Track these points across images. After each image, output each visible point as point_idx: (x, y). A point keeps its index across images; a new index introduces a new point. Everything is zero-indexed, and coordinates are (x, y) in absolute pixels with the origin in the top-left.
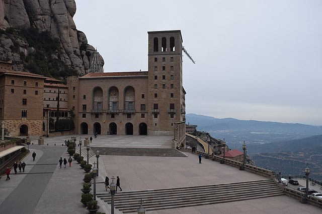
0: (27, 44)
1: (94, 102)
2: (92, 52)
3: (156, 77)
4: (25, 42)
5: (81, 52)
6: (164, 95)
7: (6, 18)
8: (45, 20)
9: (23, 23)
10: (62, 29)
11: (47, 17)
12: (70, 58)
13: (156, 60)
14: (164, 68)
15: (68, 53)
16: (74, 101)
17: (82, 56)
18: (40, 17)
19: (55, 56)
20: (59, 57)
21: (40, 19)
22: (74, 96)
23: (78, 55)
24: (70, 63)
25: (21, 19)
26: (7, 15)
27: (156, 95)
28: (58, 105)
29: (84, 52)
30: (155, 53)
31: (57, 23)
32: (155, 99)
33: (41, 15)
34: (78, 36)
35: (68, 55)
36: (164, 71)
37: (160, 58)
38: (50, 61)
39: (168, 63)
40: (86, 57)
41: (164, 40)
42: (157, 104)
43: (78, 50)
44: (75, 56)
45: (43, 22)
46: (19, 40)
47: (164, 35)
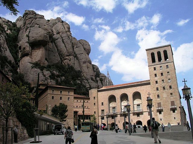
0: (60, 74)
1: (109, 107)
2: (103, 78)
3: (157, 82)
4: (59, 73)
5: (96, 79)
6: (165, 95)
7: (46, 59)
8: (70, 59)
9: (57, 62)
10: (82, 63)
11: (71, 57)
12: (89, 83)
13: (155, 69)
14: (162, 74)
15: (87, 80)
16: (95, 107)
17: (97, 81)
18: (67, 57)
19: (78, 82)
20: (81, 82)
21: (67, 59)
22: (95, 103)
23: (94, 81)
24: (89, 86)
25: (55, 59)
26: (47, 58)
27: (158, 96)
28: (83, 112)
29: (98, 79)
30: (153, 64)
31: (79, 60)
32: (158, 99)
33: (68, 56)
34: (93, 68)
35: (88, 81)
36: (162, 77)
37: (157, 67)
38: (75, 85)
39: (164, 70)
40: (100, 81)
41: (159, 53)
42: (160, 103)
43: (94, 77)
44: (92, 81)
45: (69, 60)
46: (55, 72)
47: (158, 50)
